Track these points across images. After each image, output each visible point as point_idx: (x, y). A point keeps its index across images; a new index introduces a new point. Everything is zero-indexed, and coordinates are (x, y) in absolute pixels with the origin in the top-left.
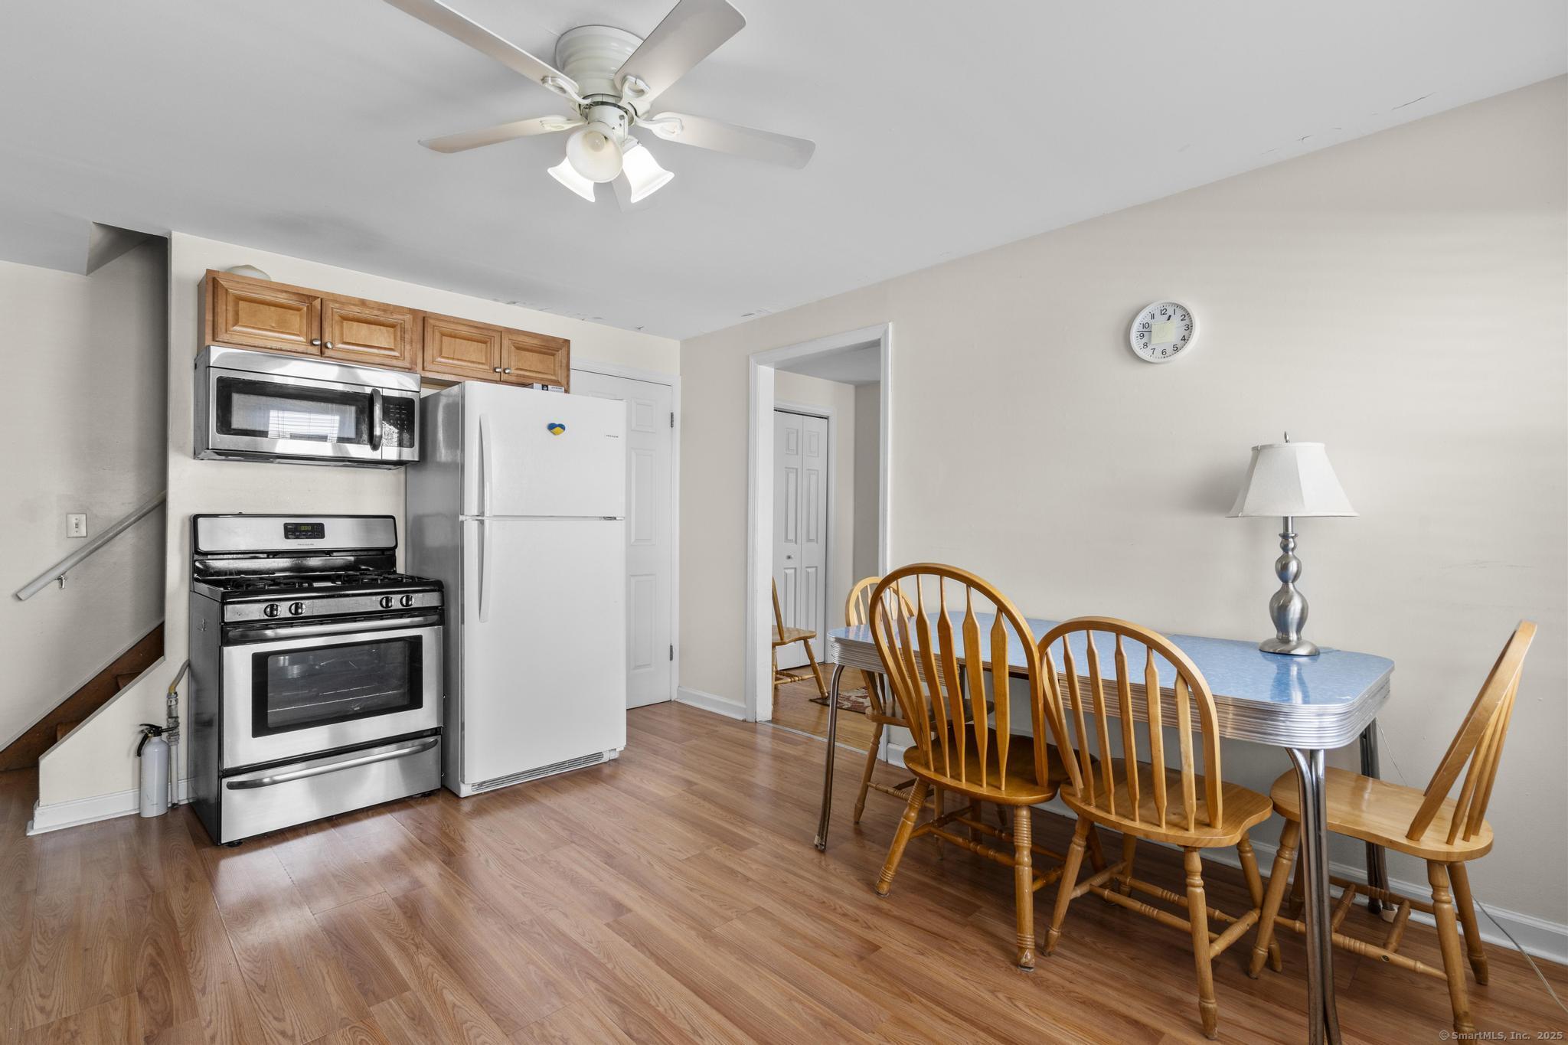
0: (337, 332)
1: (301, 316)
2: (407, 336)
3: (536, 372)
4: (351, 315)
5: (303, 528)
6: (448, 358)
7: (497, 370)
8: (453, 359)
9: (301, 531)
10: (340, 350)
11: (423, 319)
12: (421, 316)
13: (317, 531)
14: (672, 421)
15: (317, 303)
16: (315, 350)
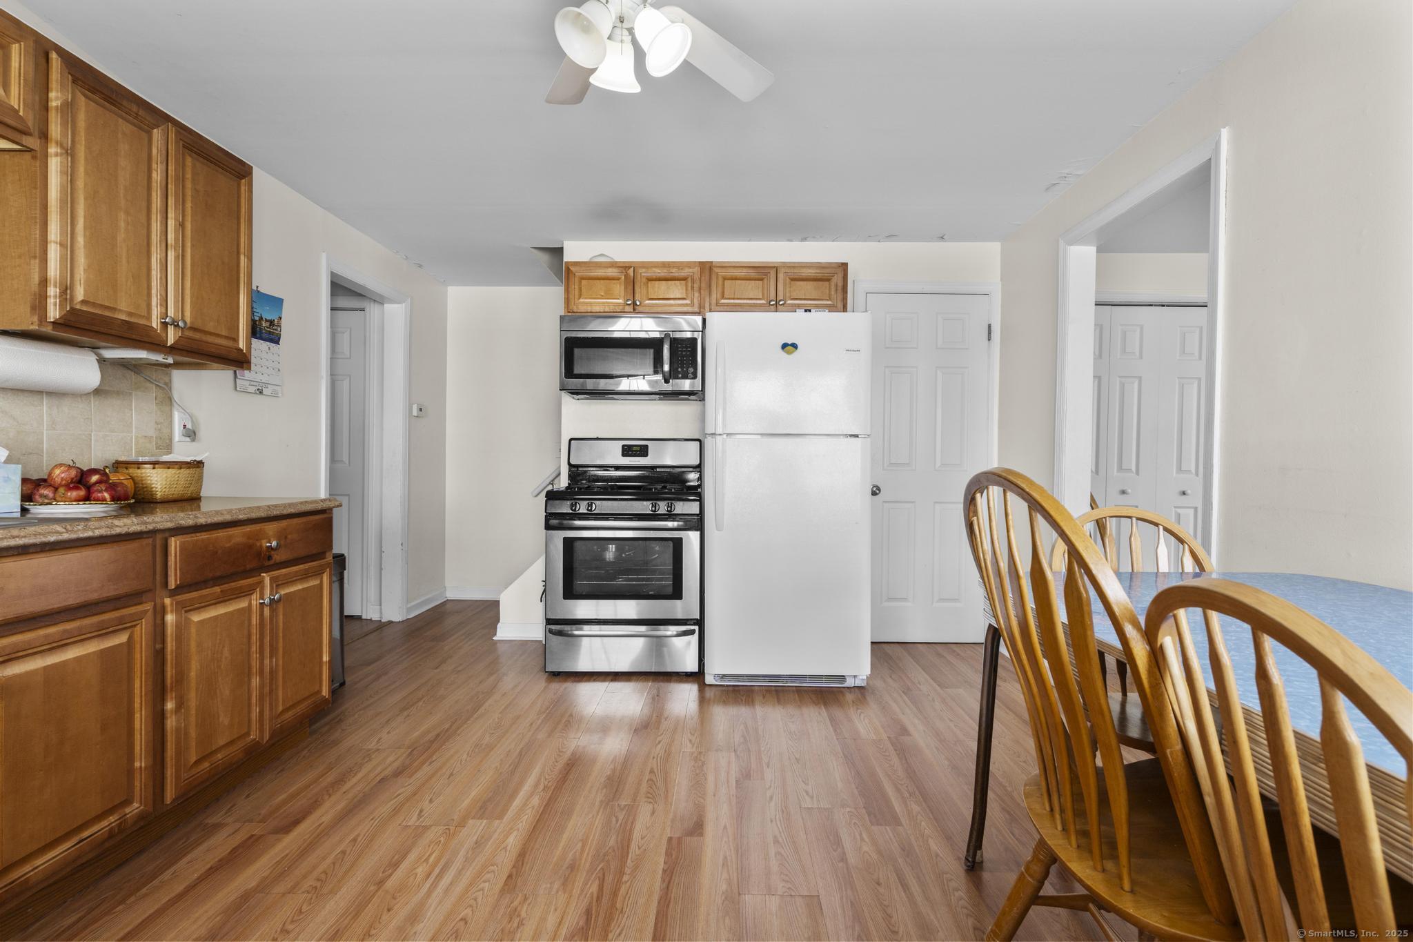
0: (644, 291)
1: (620, 284)
2: (696, 286)
3: (811, 299)
4: (654, 276)
5: (635, 449)
6: (729, 299)
7: (771, 303)
8: (734, 299)
9: (632, 451)
10: (649, 306)
11: (707, 268)
12: (708, 266)
13: (643, 451)
14: (989, 333)
15: (631, 272)
16: (629, 309)
